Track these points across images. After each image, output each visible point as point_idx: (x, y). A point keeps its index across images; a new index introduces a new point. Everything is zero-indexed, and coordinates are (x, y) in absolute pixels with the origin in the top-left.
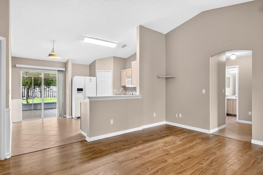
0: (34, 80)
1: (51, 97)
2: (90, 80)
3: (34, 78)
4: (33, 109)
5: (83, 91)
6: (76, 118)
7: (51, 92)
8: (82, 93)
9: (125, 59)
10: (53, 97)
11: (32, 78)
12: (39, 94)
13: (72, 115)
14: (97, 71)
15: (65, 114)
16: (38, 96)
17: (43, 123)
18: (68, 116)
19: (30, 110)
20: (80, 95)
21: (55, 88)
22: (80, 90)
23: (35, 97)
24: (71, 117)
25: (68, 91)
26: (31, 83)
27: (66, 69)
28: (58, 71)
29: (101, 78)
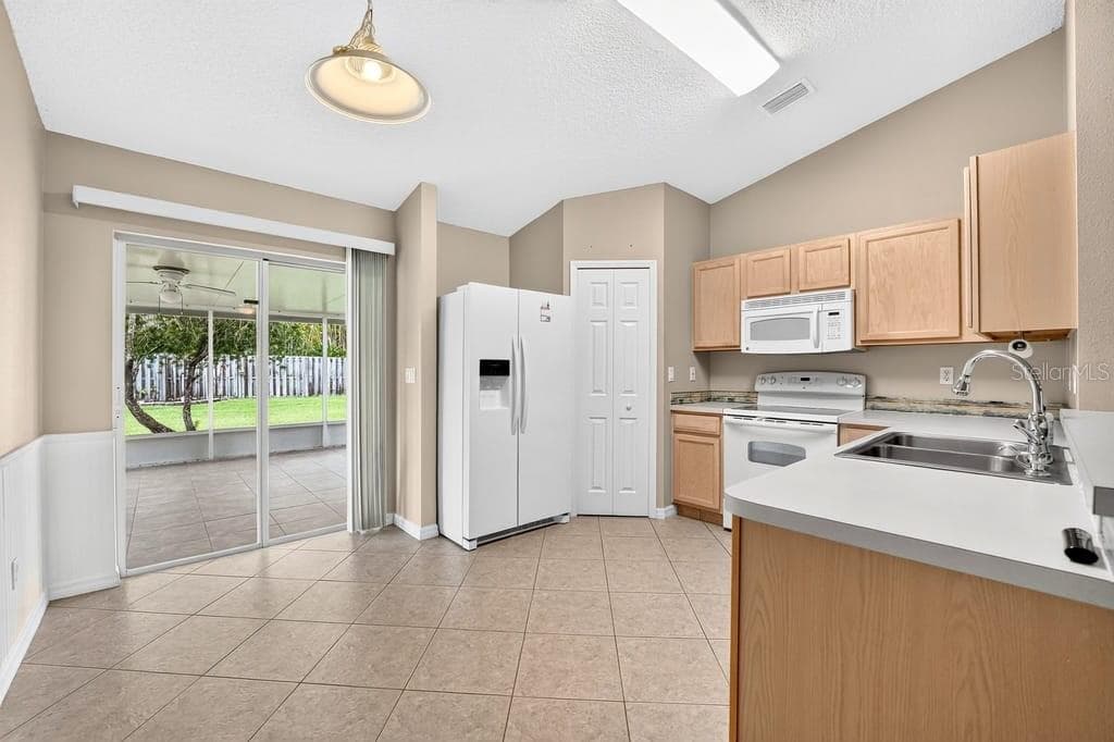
0: (216, 327)
1: (281, 395)
2: (545, 312)
3: (216, 314)
4: (211, 457)
5: (508, 374)
6: (475, 544)
7: (284, 377)
8: (502, 385)
9: (708, 207)
10: (291, 393)
11: (206, 313)
12: (237, 385)
13: (437, 523)
14: (574, 265)
15: (393, 509)
16: (235, 390)
17: (263, 574)
18: (414, 527)
19: (198, 462)
20: (494, 400)
21: (297, 364)
22: (494, 369)
23: (224, 394)
24: (432, 530)
25: (412, 376)
26: (204, 340)
27: (397, 250)
28: (356, 252)
29: (595, 304)
